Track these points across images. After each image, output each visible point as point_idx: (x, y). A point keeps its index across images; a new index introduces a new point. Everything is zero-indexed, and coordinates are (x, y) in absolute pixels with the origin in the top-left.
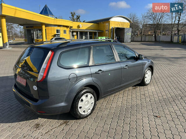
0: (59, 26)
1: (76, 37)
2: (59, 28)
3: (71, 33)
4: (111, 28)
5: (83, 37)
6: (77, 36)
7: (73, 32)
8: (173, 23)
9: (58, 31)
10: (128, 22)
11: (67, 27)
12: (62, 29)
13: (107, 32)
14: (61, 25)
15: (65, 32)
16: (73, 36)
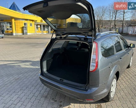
0: (26, 20)
1: (39, 29)
2: (26, 22)
3: (36, 26)
4: (67, 22)
5: (46, 29)
6: (41, 28)
7: (37, 25)
8: (111, 20)
9: (25, 24)
10: (79, 18)
11: (33, 21)
12: (28, 23)
13: (64, 26)
14: (28, 20)
15: (31, 25)
16: (37, 28)
